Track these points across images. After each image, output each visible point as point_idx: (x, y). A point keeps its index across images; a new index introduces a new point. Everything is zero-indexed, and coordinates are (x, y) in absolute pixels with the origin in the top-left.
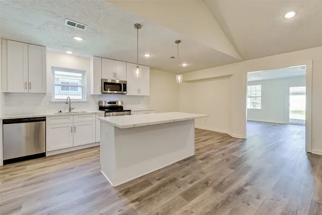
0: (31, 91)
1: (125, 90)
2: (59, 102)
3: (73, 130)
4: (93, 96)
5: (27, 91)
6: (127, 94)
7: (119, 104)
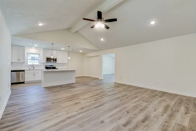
0: (20, 62)
1: (56, 61)
2: (29, 65)
3: (34, 75)
4: (43, 63)
5: (18, 62)
6: (57, 62)
7: (55, 66)
